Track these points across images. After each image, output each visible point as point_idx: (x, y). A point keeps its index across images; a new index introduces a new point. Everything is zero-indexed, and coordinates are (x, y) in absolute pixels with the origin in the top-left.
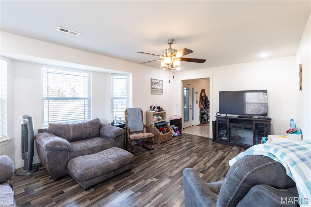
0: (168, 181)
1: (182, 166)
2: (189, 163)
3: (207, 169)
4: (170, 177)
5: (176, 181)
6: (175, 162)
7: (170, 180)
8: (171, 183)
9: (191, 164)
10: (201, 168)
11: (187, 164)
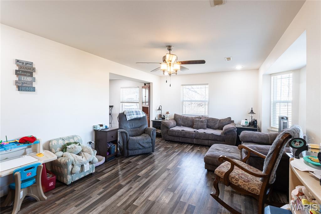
0: (168, 167)
1: (160, 182)
2: (150, 188)
3: (132, 181)
4: (169, 170)
5: (163, 168)
6: (169, 187)
7: (167, 168)
8: (166, 166)
9: (148, 186)
10: (138, 181)
11: (154, 186)
